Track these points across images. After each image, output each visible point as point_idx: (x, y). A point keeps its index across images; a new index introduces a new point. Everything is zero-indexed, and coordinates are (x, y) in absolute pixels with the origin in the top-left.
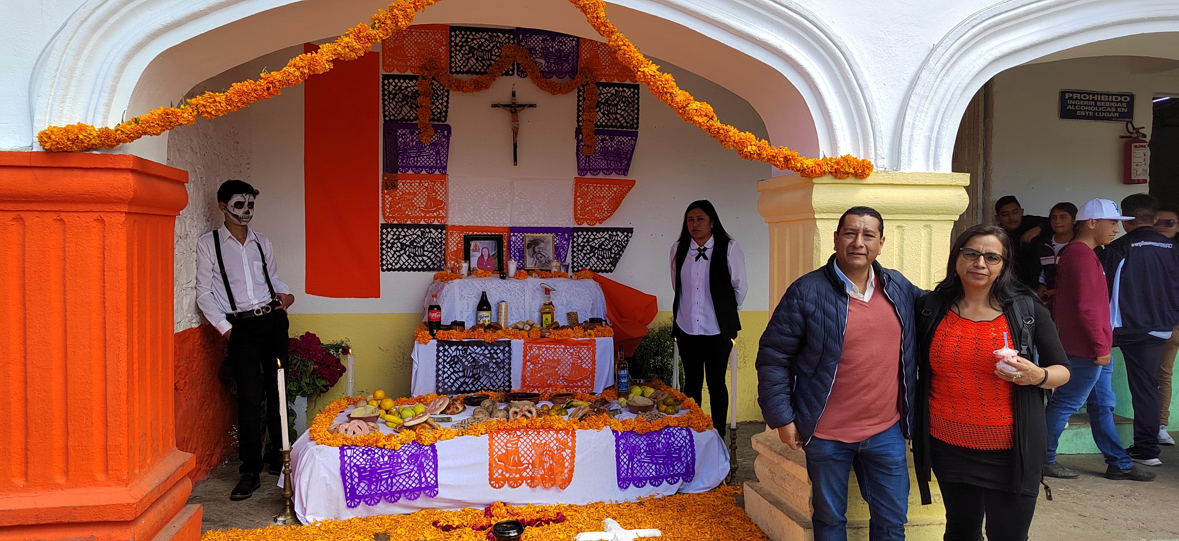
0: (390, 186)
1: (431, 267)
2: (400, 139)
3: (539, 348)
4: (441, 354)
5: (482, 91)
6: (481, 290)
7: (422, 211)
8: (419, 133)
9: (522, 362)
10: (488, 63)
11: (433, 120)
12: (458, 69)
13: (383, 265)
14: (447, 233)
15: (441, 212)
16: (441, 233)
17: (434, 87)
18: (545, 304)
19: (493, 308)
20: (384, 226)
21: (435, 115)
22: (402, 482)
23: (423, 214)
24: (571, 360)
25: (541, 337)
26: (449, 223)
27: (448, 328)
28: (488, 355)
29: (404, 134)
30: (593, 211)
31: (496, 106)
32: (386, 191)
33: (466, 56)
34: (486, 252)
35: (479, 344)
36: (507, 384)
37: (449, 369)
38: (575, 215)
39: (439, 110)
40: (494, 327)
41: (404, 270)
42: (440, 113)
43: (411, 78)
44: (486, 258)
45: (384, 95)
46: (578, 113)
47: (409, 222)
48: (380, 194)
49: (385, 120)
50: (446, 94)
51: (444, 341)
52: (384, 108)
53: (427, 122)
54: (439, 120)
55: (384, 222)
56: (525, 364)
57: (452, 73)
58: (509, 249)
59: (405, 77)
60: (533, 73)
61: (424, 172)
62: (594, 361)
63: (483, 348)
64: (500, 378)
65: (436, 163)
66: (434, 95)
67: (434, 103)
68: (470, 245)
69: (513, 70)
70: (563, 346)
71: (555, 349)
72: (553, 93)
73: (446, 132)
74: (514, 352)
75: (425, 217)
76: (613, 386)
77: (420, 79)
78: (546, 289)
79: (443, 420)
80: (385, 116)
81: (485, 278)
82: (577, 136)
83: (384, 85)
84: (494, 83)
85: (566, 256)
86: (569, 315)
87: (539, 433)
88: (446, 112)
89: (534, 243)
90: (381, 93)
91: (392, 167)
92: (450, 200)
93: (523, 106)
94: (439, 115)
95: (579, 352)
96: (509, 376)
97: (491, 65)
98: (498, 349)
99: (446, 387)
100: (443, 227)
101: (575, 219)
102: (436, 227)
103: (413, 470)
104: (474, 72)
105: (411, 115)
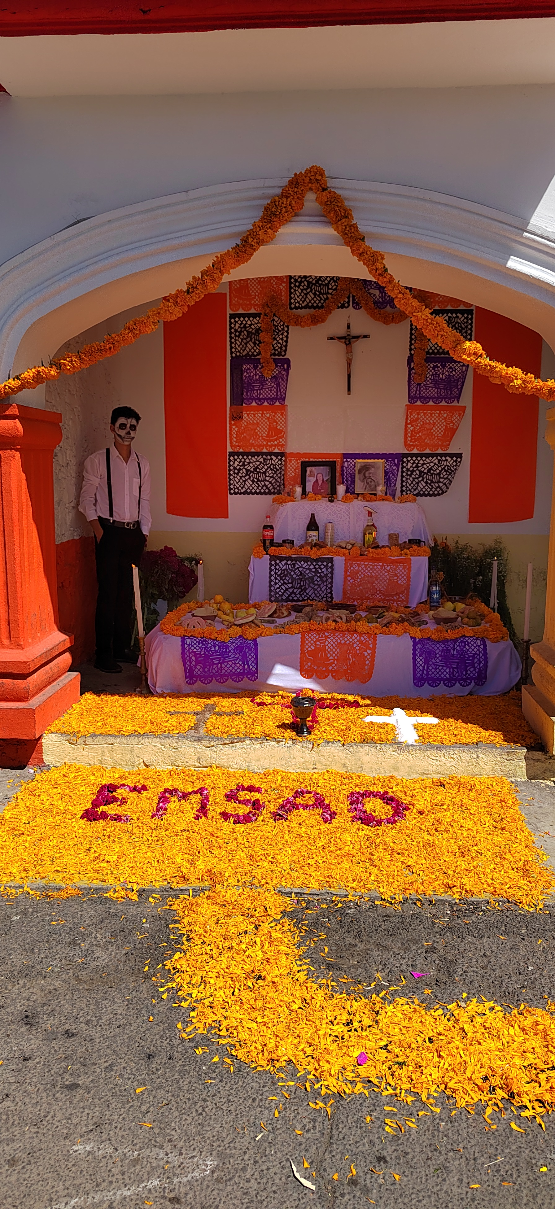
0: (237, 417)
1: (272, 491)
2: (245, 374)
3: (359, 565)
4: (273, 568)
5: (319, 325)
6: (311, 512)
7: (265, 440)
8: (262, 367)
9: (343, 577)
10: (325, 296)
11: (274, 354)
12: (297, 305)
13: (230, 489)
14: (286, 459)
15: (281, 440)
16: (280, 460)
17: (275, 323)
18: (368, 526)
19: (321, 528)
20: (231, 454)
21: (275, 350)
22: (229, 666)
23: (265, 443)
24: (388, 577)
25: (361, 555)
26: (288, 451)
27: (279, 545)
28: (314, 570)
29: (249, 369)
30: (423, 437)
31: (332, 338)
32: (233, 422)
33: (305, 292)
34: (320, 478)
35: (306, 560)
36: (329, 595)
37: (279, 581)
38: (405, 442)
39: (279, 345)
40: (319, 545)
41: (249, 494)
42: (281, 348)
43: (255, 316)
44: (320, 483)
45: (231, 333)
46: (410, 342)
47: (253, 450)
48: (228, 425)
49: (232, 356)
50: (286, 329)
51: (276, 556)
52: (231, 345)
53: (269, 357)
54: (280, 354)
55: (232, 451)
56: (345, 578)
57: (291, 309)
58: (343, 474)
59: (249, 315)
60: (367, 304)
61: (266, 404)
62: (409, 578)
63: (309, 563)
64: (323, 589)
65: (277, 395)
66: (275, 331)
67: (275, 339)
68: (306, 471)
69: (348, 302)
70: (381, 564)
71: (373, 566)
72: (386, 323)
73: (285, 366)
74: (336, 567)
75: (267, 445)
76: (426, 601)
77: (262, 316)
78: (369, 512)
79: (269, 622)
80: (232, 353)
81: (315, 502)
82: (409, 364)
83: (231, 323)
84: (330, 316)
85: (396, 481)
86: (390, 535)
87: (344, 635)
88: (286, 346)
89: (365, 468)
90: (228, 331)
91: (238, 399)
92: (289, 428)
93: (358, 337)
94: (279, 350)
95: (395, 569)
96: (331, 588)
97: (327, 298)
98: (322, 564)
99: (277, 596)
100: (282, 454)
101: (405, 445)
102: (277, 455)
103: (238, 658)
104: (313, 307)
105: (255, 351)
